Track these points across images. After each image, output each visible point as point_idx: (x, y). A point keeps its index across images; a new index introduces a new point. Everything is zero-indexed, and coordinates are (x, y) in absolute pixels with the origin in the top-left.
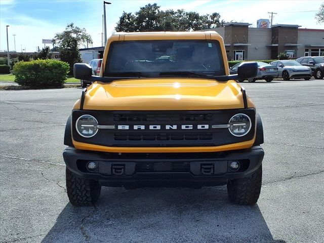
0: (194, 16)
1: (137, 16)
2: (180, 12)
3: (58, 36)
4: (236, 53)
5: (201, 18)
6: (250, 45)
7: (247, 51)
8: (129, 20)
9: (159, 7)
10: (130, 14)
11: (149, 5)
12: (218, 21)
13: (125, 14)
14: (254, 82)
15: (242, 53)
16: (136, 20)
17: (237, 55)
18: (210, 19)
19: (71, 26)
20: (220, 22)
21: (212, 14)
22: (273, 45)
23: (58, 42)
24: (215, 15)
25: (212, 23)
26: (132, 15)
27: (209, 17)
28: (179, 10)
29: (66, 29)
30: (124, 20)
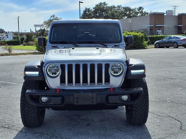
0: (127, 9)
1: (94, 10)
2: (119, 7)
3: (45, 22)
4: (157, 31)
5: (132, 10)
6: (166, 25)
7: (163, 29)
8: (89, 12)
9: (107, 4)
10: (89, 9)
11: (101, 3)
12: (143, 12)
13: (86, 9)
14: (177, 48)
15: (160, 31)
16: (93, 12)
17: (158, 32)
18: (137, 11)
19: (53, 16)
20: (144, 12)
21: (138, 8)
22: (179, 26)
23: (45, 26)
24: (140, 8)
25: (139, 13)
26: (90, 9)
27: (136, 9)
28: (118, 6)
29: (50, 18)
30: (86, 12)
